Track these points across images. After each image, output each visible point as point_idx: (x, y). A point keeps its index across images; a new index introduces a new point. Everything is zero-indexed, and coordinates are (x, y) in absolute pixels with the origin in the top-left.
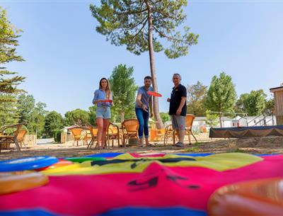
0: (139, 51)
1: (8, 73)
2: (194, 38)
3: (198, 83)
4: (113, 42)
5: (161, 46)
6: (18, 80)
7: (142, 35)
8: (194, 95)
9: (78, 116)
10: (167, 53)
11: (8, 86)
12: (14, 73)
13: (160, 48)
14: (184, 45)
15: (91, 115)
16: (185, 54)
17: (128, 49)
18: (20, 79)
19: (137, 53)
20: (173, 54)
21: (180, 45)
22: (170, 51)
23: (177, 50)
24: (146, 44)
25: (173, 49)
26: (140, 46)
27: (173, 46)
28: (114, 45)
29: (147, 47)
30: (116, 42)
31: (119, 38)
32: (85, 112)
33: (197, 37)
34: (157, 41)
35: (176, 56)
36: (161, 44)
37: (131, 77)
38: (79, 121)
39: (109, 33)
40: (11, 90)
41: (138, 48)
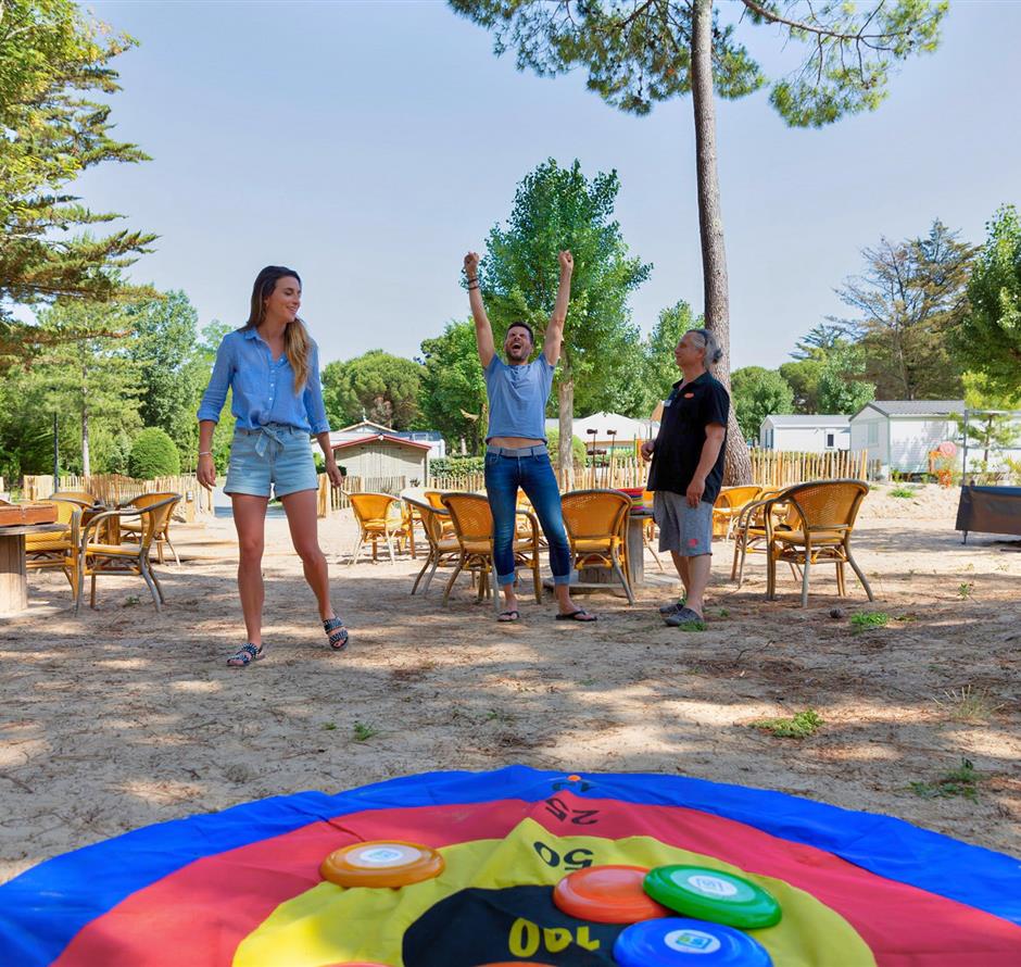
0: (645, 96)
1: (86, 219)
2: (925, 19)
3: (939, 229)
4: (527, 56)
5: (753, 68)
6: (126, 247)
7: (663, 14)
8: (911, 292)
9: (378, 383)
10: (780, 101)
11: (91, 273)
12: (109, 219)
13: (750, 79)
14: (872, 57)
15: (430, 385)
16: (869, 102)
17: (593, 84)
18: (133, 243)
19: (637, 105)
20: (810, 104)
21: (851, 61)
22: (794, 91)
23: (832, 85)
24: (679, 61)
25: (812, 83)
26: (654, 69)
27: (816, 64)
28: (530, 71)
29: (683, 73)
30: (540, 56)
31: (554, 40)
32: (404, 366)
33: (938, 16)
34: (734, 41)
35: (827, 113)
36: (752, 56)
37: (608, 220)
38: (383, 406)
39: (508, 15)
40: (103, 289)
41: (640, 79)
